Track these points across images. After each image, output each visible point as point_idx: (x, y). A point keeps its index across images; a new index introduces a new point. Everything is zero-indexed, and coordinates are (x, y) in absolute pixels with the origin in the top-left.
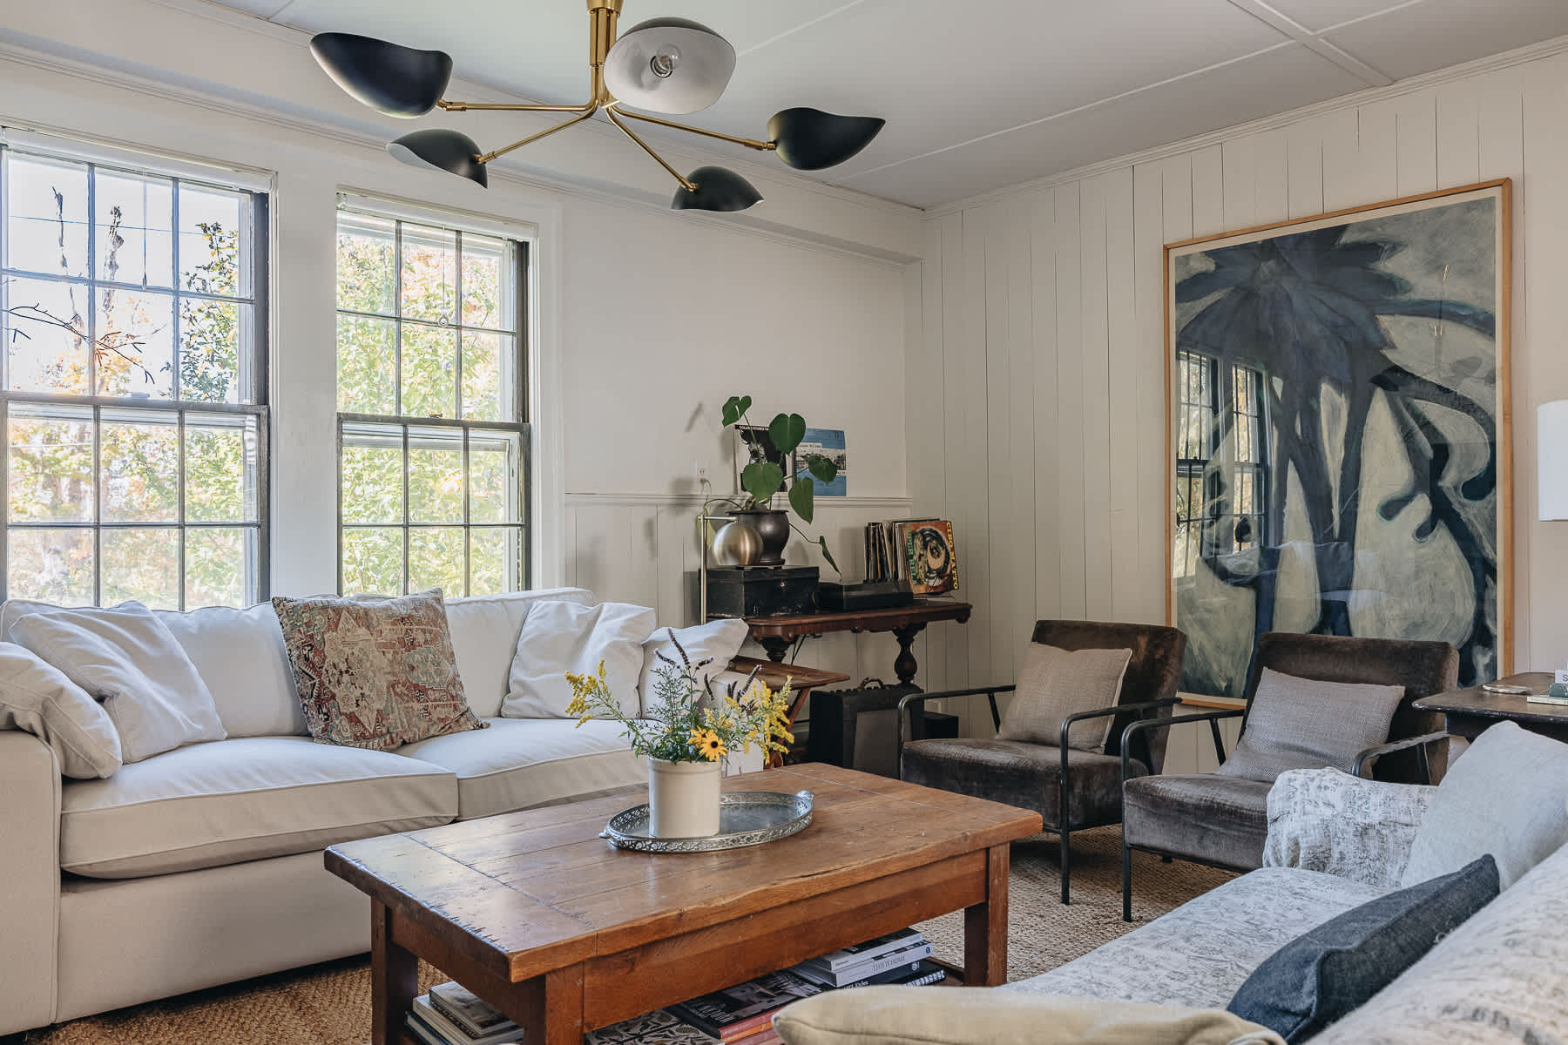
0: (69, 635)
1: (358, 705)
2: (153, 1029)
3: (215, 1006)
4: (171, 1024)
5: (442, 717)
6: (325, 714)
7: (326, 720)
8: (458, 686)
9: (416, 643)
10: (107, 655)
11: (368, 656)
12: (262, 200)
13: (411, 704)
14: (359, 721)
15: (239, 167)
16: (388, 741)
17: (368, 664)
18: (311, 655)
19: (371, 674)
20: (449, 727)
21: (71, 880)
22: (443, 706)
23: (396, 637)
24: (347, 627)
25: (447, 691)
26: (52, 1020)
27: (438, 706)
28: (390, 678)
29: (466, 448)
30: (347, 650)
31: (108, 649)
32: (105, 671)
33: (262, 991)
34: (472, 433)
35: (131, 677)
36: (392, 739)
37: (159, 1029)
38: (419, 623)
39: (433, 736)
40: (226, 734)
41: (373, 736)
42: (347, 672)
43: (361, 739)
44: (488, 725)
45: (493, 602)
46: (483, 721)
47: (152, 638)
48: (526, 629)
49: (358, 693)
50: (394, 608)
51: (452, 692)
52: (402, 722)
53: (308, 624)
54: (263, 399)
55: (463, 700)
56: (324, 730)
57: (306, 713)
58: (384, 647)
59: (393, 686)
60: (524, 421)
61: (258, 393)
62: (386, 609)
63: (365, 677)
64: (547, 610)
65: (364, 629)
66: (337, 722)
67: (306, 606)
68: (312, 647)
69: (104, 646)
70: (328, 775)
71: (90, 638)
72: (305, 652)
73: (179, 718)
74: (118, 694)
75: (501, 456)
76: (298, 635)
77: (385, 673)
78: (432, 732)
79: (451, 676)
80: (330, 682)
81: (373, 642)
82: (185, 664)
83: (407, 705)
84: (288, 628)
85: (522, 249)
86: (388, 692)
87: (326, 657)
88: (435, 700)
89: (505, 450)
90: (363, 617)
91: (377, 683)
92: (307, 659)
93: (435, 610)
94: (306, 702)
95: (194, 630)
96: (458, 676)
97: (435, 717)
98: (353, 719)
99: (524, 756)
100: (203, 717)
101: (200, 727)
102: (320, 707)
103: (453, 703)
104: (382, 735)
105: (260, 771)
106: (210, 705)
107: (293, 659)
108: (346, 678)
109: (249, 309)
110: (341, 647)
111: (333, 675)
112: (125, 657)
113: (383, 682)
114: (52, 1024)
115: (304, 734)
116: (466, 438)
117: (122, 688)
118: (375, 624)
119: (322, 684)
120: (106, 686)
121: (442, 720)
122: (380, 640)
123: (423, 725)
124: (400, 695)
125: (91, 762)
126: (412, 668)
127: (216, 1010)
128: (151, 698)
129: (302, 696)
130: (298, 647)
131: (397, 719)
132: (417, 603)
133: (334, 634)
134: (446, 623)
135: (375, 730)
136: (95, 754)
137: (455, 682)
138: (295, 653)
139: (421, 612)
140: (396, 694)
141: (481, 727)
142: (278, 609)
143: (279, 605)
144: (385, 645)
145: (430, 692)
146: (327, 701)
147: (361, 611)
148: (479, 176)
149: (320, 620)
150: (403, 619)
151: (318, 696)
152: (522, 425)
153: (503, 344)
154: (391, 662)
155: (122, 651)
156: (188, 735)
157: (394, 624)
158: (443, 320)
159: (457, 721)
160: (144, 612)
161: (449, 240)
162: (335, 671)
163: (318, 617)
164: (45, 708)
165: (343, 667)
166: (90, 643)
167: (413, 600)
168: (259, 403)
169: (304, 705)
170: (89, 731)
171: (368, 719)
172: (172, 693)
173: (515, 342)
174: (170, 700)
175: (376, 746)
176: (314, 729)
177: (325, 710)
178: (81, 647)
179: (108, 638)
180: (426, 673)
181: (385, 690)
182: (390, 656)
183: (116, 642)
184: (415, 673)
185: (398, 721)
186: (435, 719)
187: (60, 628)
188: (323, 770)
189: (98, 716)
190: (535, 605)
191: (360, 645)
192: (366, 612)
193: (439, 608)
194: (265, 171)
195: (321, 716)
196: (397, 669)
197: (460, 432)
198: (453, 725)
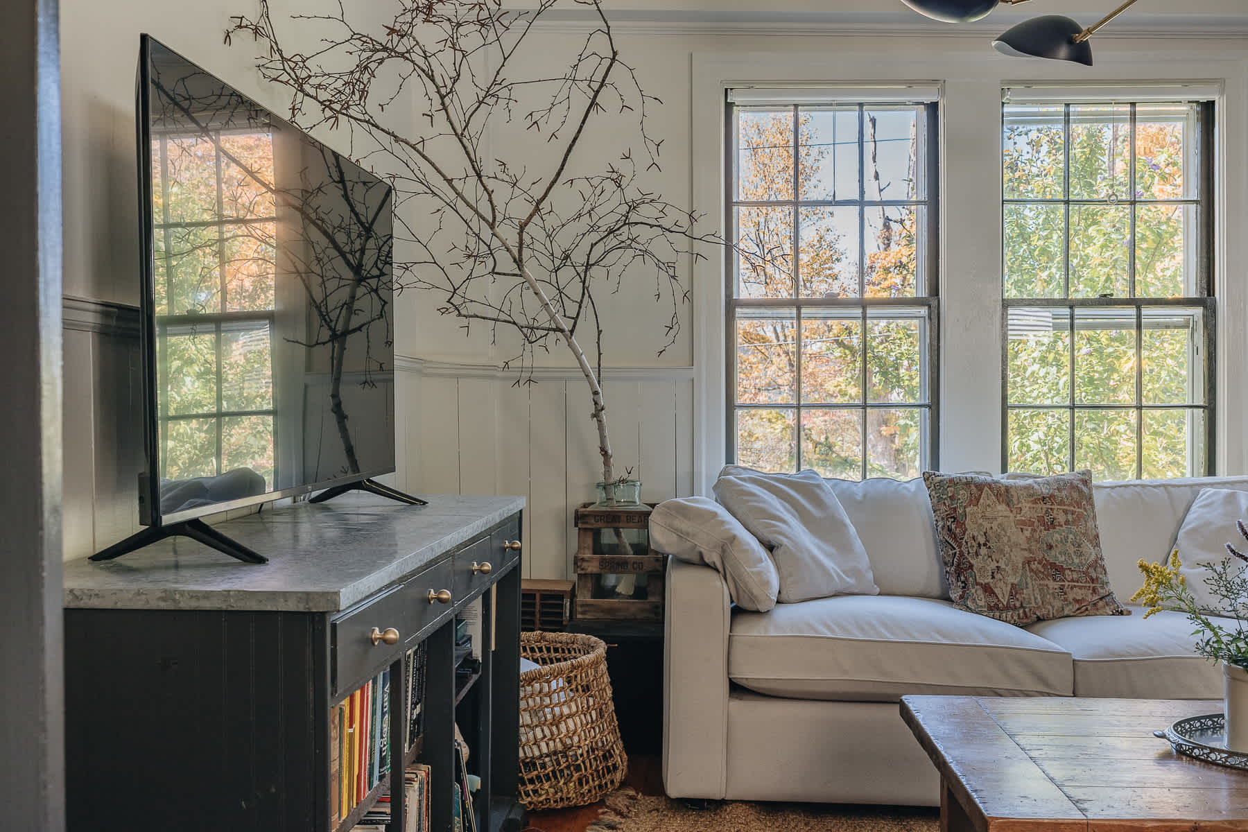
0: (753, 495)
1: (993, 577)
2: (792, 824)
3: (843, 820)
4: (806, 825)
5: (1078, 598)
6: (962, 582)
7: (964, 587)
8: (1099, 569)
9: (1056, 523)
10: (778, 513)
11: (1006, 533)
12: (933, 108)
13: (1046, 582)
14: (994, 593)
15: (910, 83)
16: (1021, 615)
17: (1005, 540)
18: (953, 526)
19: (1007, 549)
20: (1084, 610)
21: (737, 689)
22: (1081, 588)
23: (1035, 516)
24: (988, 502)
25: (1086, 573)
26: (723, 796)
27: (1075, 586)
28: (1026, 554)
29: (1139, 327)
30: (987, 525)
31: (782, 509)
32: (774, 526)
33: (883, 819)
34: (1145, 311)
35: (796, 532)
36: (1025, 612)
37: (796, 826)
38: (1062, 503)
39: (1068, 616)
40: (878, 590)
41: (1007, 608)
42: (985, 545)
43: (995, 610)
44: (1129, 613)
45: (1155, 487)
46: (1124, 608)
47: (818, 502)
48: (1190, 517)
49: (994, 565)
50: (1036, 486)
51: (1094, 575)
52: (1036, 599)
53: (952, 498)
54: (935, 290)
55: (1104, 584)
56: (961, 597)
57: (948, 579)
58: (1021, 525)
59: (1029, 563)
60: (1209, 295)
61: (930, 285)
62: (1027, 488)
63: (1002, 551)
64: (1214, 498)
65: (1004, 505)
66: (973, 591)
67: (951, 480)
68: (955, 519)
69: (779, 506)
70: (944, 637)
71: (765, 497)
72: (949, 524)
73: (832, 571)
74: (781, 545)
75: (1184, 334)
76: (943, 507)
77: (1022, 549)
78: (1066, 612)
79: (1093, 557)
80: (969, 553)
81: (1012, 518)
82: (845, 525)
83: (1042, 582)
84: (935, 500)
85: (1207, 109)
86: (1024, 568)
87: (966, 530)
88: (1072, 581)
89: (1188, 327)
90: (1004, 494)
91: (1013, 557)
92: (950, 530)
93: (1080, 492)
94: (948, 569)
95: (859, 497)
96: (1102, 559)
97: (1070, 596)
98: (988, 589)
99: (1149, 648)
100: (855, 572)
101: (851, 581)
102: (959, 576)
103: (1092, 585)
104: (1015, 608)
105: (885, 625)
106: (864, 562)
107: (939, 529)
108: (983, 551)
109: (924, 209)
110: (980, 521)
111: (972, 546)
112: (794, 516)
113: (1019, 557)
114: (723, 799)
115: (945, 598)
116: (1139, 316)
117: (785, 541)
118: (1016, 503)
119: (962, 554)
120: (774, 538)
121: (1077, 601)
122: (1019, 517)
123: (1058, 604)
124: (1036, 572)
125: (752, 598)
126: (1050, 547)
127: (843, 824)
128: (809, 552)
129: (946, 564)
130: (943, 519)
131: (1031, 595)
132: (1062, 483)
133: (975, 508)
134: (1092, 505)
135: (1008, 602)
136: (756, 591)
137: (1097, 564)
138: (941, 524)
139: (1064, 493)
140: (1031, 570)
141: (1121, 613)
142: (928, 483)
143: (928, 479)
144: (1023, 523)
145: (1067, 572)
146: (966, 570)
147: (1003, 489)
148: (1082, 55)
149: (963, 494)
150: (1044, 498)
151: (959, 565)
152: (1206, 300)
153: (1186, 214)
154: (1028, 539)
155: (792, 510)
156: (840, 587)
157: (1035, 502)
158: (1113, 198)
159: (1095, 604)
160: (817, 480)
161: (1124, 113)
162: (974, 544)
163: (961, 492)
164: (724, 551)
165: (982, 540)
166: (764, 502)
167: (1057, 481)
168: (931, 295)
169: (947, 572)
170: (752, 572)
171: (1002, 592)
172: (832, 550)
173: (1199, 211)
174: (828, 555)
175: (1009, 618)
176: (954, 595)
177: (963, 578)
178: (761, 505)
179: (782, 499)
180: (1065, 553)
181: (1020, 565)
182: (1027, 533)
183: (788, 502)
184: (1053, 553)
185: (1032, 598)
186: (1070, 599)
187: (744, 488)
188: (939, 632)
189: (761, 561)
190: (1201, 493)
191: (1000, 520)
192: (1007, 489)
193: (1085, 489)
194: (935, 81)
195: (959, 583)
196: (1034, 546)
197: (1132, 311)
198: (1089, 608)
